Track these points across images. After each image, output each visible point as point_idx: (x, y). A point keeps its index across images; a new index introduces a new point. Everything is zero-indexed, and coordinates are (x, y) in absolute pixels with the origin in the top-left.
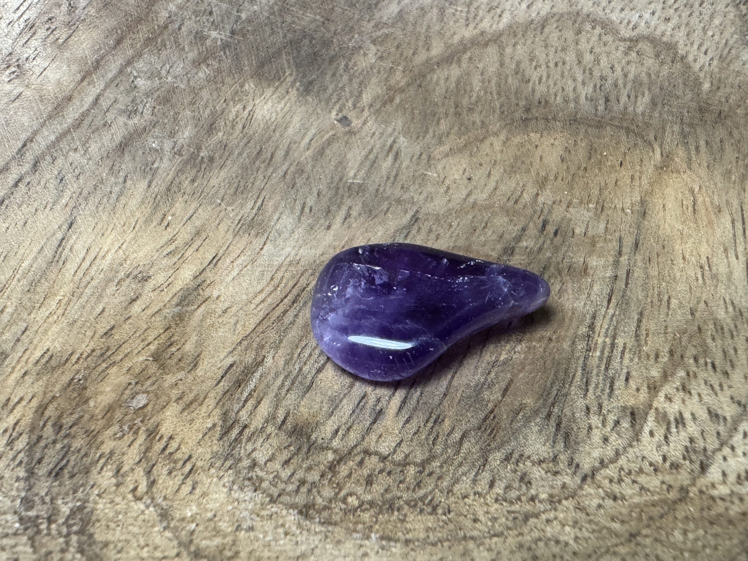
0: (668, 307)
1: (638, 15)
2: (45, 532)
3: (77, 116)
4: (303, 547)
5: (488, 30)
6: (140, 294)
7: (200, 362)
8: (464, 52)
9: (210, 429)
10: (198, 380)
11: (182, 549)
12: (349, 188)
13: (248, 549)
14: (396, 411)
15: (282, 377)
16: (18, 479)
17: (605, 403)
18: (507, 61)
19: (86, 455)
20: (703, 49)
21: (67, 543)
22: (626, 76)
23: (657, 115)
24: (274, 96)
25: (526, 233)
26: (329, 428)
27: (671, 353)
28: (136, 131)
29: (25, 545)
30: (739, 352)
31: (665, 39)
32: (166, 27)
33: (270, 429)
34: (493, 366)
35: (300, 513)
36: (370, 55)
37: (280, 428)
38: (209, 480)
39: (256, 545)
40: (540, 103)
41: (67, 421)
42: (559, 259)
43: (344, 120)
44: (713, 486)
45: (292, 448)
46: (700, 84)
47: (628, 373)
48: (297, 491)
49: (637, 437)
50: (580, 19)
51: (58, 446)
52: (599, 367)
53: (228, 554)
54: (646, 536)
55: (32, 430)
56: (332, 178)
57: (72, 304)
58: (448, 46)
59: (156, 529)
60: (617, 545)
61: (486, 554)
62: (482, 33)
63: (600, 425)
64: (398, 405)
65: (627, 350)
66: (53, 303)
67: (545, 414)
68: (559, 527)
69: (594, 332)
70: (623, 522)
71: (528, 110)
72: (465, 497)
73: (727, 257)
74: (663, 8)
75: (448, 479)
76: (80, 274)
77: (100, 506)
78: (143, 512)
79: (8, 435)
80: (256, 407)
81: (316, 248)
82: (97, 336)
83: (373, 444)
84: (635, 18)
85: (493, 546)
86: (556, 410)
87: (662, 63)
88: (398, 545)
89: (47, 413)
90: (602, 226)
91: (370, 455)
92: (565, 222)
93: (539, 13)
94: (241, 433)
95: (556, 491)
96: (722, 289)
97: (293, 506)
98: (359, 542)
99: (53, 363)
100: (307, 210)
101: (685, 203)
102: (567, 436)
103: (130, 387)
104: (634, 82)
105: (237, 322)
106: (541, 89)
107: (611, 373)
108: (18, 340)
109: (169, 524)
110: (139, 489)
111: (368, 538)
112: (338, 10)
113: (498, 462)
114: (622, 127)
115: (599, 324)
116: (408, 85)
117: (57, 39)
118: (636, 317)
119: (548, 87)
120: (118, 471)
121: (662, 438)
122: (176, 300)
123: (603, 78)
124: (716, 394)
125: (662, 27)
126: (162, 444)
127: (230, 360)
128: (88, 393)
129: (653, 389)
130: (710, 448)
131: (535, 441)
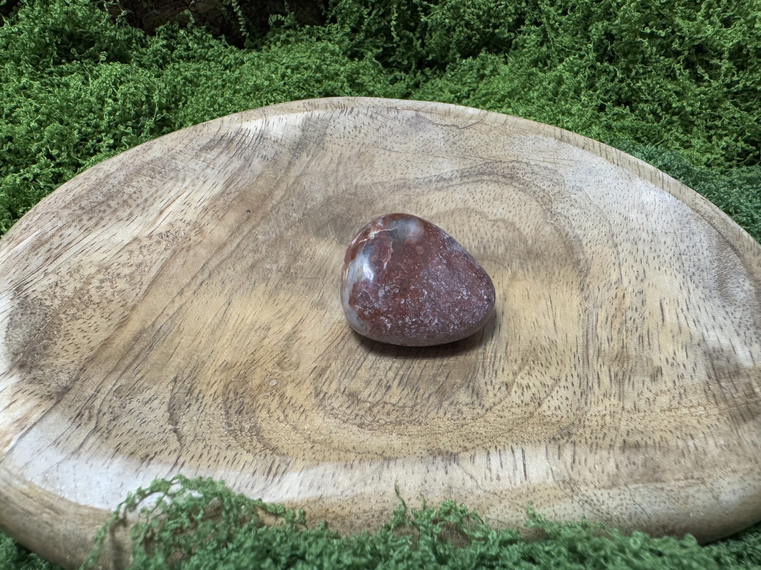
0: (519, 340)
2: (240, 435)
3: (229, 252)
4: (363, 438)
6: (267, 336)
7: (300, 366)
9: (309, 394)
10: (300, 374)
11: (307, 440)
13: (337, 440)
14: (397, 386)
15: (340, 372)
16: (221, 415)
17: (494, 381)
19: (252, 405)
20: (527, 225)
21: (252, 439)
22: (492, 237)
23: (508, 255)
24: (325, 245)
26: (366, 394)
27: (522, 359)
28: (258, 260)
29: (232, 439)
30: (553, 358)
31: (509, 220)
32: (271, 211)
33: (338, 394)
34: (440, 367)
35: (358, 426)
37: (342, 394)
38: (313, 415)
39: (341, 438)
41: (240, 391)
44: (544, 411)
45: (350, 401)
46: (527, 241)
47: (503, 368)
48: (355, 418)
49: (509, 393)
50: (469, 211)
51: (238, 401)
52: (489, 366)
53: (329, 441)
54: (517, 430)
55: (224, 394)
57: (234, 340)
59: (292, 433)
60: (504, 433)
63: (492, 389)
64: (398, 383)
65: (502, 359)
66: (224, 340)
67: (466, 386)
68: (477, 428)
70: (505, 425)
72: (434, 419)
73: (545, 318)
74: (508, 207)
75: (425, 412)
76: (236, 326)
77: (263, 425)
78: (284, 427)
79: (212, 397)
80: (330, 385)
82: (248, 354)
83: (387, 399)
84: (495, 211)
85: (449, 436)
86: (471, 384)
87: (509, 231)
88: (406, 437)
89: (230, 387)
91: (387, 404)
93: (450, 208)
94: (324, 396)
95: (475, 415)
96: (543, 332)
97: (355, 424)
98: (388, 436)
99: (228, 366)
101: (523, 294)
102: (478, 394)
103: (268, 377)
104: (497, 240)
105: (316, 348)
107: (495, 368)
108: (210, 356)
109: (298, 432)
110: (280, 418)
111: (392, 435)
112: (354, 205)
113: (447, 406)
117: (219, 216)
118: (505, 345)
120: (269, 411)
121: (520, 394)
122: (284, 339)
123: (482, 238)
124: (543, 376)
125: (508, 215)
126: (288, 401)
127: (314, 365)
128: (248, 379)
129: (515, 374)
130: (542, 397)
131: (463, 397)
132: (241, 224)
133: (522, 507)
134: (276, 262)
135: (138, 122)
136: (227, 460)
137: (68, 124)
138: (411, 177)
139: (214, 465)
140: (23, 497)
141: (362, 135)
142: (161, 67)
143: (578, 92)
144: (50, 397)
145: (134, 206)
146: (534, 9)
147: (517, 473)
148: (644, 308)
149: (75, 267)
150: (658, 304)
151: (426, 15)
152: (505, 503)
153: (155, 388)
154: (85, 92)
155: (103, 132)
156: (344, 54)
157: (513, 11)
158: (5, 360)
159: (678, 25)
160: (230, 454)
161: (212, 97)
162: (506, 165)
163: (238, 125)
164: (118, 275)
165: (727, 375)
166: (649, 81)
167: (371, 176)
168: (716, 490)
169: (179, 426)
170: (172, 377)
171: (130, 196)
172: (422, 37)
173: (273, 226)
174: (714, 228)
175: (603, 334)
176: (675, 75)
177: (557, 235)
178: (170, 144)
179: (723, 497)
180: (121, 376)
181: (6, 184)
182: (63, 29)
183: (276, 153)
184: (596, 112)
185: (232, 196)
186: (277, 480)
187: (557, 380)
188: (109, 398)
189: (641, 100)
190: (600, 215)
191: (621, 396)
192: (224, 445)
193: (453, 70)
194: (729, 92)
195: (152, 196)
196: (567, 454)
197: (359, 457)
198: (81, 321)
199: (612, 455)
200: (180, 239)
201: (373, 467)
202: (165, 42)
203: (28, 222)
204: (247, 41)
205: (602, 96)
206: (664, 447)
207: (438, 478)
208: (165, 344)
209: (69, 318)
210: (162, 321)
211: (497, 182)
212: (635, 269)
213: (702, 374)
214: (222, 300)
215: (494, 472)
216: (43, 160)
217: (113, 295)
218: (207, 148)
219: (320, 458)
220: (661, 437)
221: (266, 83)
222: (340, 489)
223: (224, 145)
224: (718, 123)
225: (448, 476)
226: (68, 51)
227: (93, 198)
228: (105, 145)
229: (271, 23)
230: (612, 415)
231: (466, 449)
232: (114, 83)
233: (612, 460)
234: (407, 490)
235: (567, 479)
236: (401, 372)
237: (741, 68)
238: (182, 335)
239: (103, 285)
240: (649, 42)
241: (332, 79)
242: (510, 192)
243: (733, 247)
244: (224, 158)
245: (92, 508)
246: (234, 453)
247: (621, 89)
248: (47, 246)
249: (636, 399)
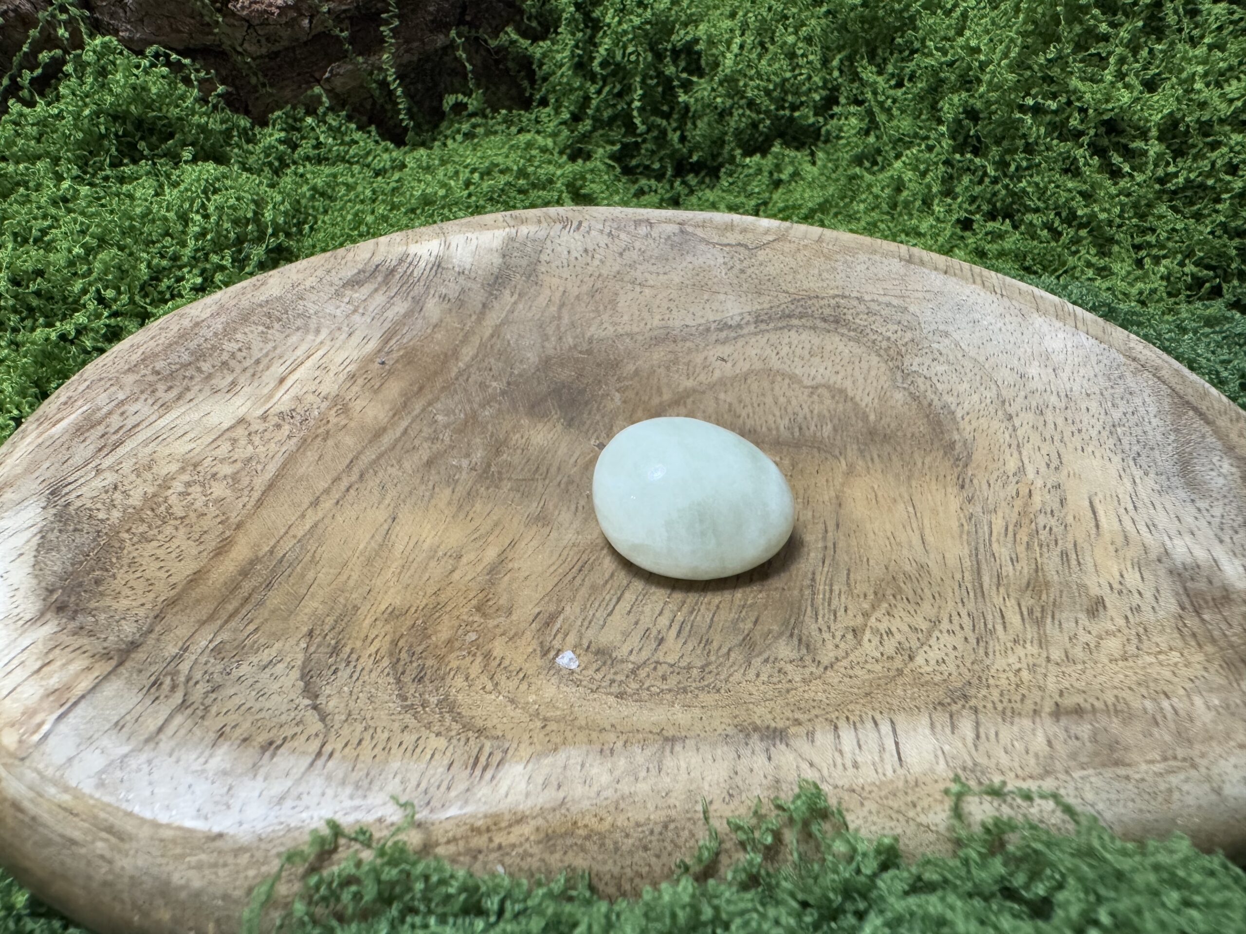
0: (868, 565)
1: (815, 370)
2: (422, 712)
3: (391, 441)
4: (626, 712)
5: (704, 381)
6: (457, 567)
7: (514, 611)
9: (532, 652)
10: (515, 622)
11: (533, 717)
13: (584, 716)
14: (674, 637)
15: (580, 620)
16: (390, 684)
17: (832, 625)
19: (438, 669)
20: (866, 392)
21: (442, 717)
22: (811, 412)
23: (839, 438)
24: (544, 429)
27: (876, 593)
28: (438, 453)
29: (409, 718)
30: (925, 590)
31: (837, 386)
32: (456, 379)
35: (617, 697)
36: (616, 399)
37: (587, 650)
38: (540, 682)
39: (589, 713)
41: (417, 649)
44: (920, 667)
45: (599, 662)
46: (868, 416)
47: (846, 607)
48: (610, 685)
49: (860, 643)
50: (772, 373)
51: (415, 664)
52: (823, 604)
54: (878, 693)
55: (391, 655)
57: (403, 574)
59: (509, 708)
60: (857, 699)
62: (699, 384)
63: (831, 638)
65: (842, 593)
66: (388, 574)
67: (788, 634)
68: (813, 694)
69: (815, 584)
70: (859, 688)
72: (739, 683)
73: (906, 532)
74: (833, 365)
75: (724, 674)
76: (406, 554)
77: (460, 697)
78: (494, 700)
79: (373, 657)
80: (565, 638)
82: (428, 595)
83: (661, 658)
84: (813, 373)
86: (796, 632)
87: (838, 402)
88: (697, 708)
89: (400, 644)
90: (810, 514)
91: (661, 664)
93: (741, 370)
95: (806, 676)
96: (905, 552)
97: (610, 694)
98: (667, 709)
99: (397, 612)
101: (868, 496)
102: (808, 647)
103: (462, 628)
104: (819, 416)
105: (537, 585)
107: (833, 607)
108: (365, 598)
109: (517, 706)
110: (487, 688)
111: (673, 707)
112: (588, 369)
113: (759, 664)
114: (814, 447)
115: (818, 578)
117: (374, 386)
118: (845, 572)
120: (467, 678)
121: (878, 643)
122: (486, 570)
123: (795, 414)
124: (913, 616)
125: (834, 378)
126: (497, 662)
127: (537, 610)
128: (429, 632)
129: (866, 615)
130: (914, 648)
131: (784, 650)
132: (408, 399)
133: (899, 812)
134: (468, 455)
135: (240, 251)
136: (404, 746)
137: (131, 254)
138: (678, 324)
139: (381, 756)
140: (62, 814)
141: (596, 262)
142: (276, 172)
143: (927, 203)
144: (107, 656)
145: (238, 370)
146: (853, 81)
147: (887, 756)
148: (1064, 511)
149: (145, 461)
150: (1087, 503)
151: (686, 93)
152: (870, 805)
153: (278, 645)
154: (160, 204)
155: (185, 266)
156: (561, 153)
157: (820, 84)
158: (32, 598)
159: (1075, 91)
160: (409, 739)
161: (356, 215)
162: (826, 302)
163: (401, 249)
164: (214, 475)
165: (1211, 604)
166: (1037, 179)
167: (615, 324)
168: (1216, 777)
169: (321, 700)
170: (305, 630)
171: (233, 355)
172: (681, 127)
173: (461, 402)
174: (1164, 382)
175: (1003, 552)
176: (1078, 168)
177: (914, 405)
178: (295, 277)
179: (1229, 790)
180: (221, 627)
181: (33, 343)
182: (128, 112)
183: (463, 291)
184: (958, 231)
185: (395, 355)
186: (488, 775)
187: (935, 623)
188: (203, 659)
189: (1028, 209)
190: (979, 373)
191: (1043, 642)
192: (396, 726)
193: (731, 175)
194: (1163, 191)
195: (267, 355)
196: (966, 727)
197: (624, 737)
198: (155, 544)
199: (1038, 725)
200: (312, 422)
201: (648, 752)
202: (283, 134)
203: (70, 394)
204: (410, 134)
205: (966, 206)
206: (1122, 711)
207: (755, 767)
208: (292, 580)
209: (135, 539)
210: (287, 544)
211: (814, 328)
212: (1044, 452)
213: (1169, 605)
214: (381, 515)
215: (848, 756)
216: (92, 306)
217: (206, 505)
218: (354, 282)
219: (559, 740)
220: (1116, 697)
221: (442, 192)
222: (595, 788)
223: (380, 279)
224: (1151, 238)
225: (773, 763)
226: (133, 146)
227: (173, 358)
228: (188, 286)
229: (446, 107)
230: (1032, 668)
231: (798, 722)
232: (205, 192)
233: (1040, 733)
234: (707, 787)
235: (970, 764)
236: (678, 618)
237: (1179, 153)
238: (319, 567)
239: (190, 490)
240: (1032, 118)
241: (544, 189)
242: (834, 342)
243: (1195, 409)
244: (380, 299)
245: (180, 828)
246: (414, 737)
247: (995, 194)
248: (100, 429)
249: (1068, 646)
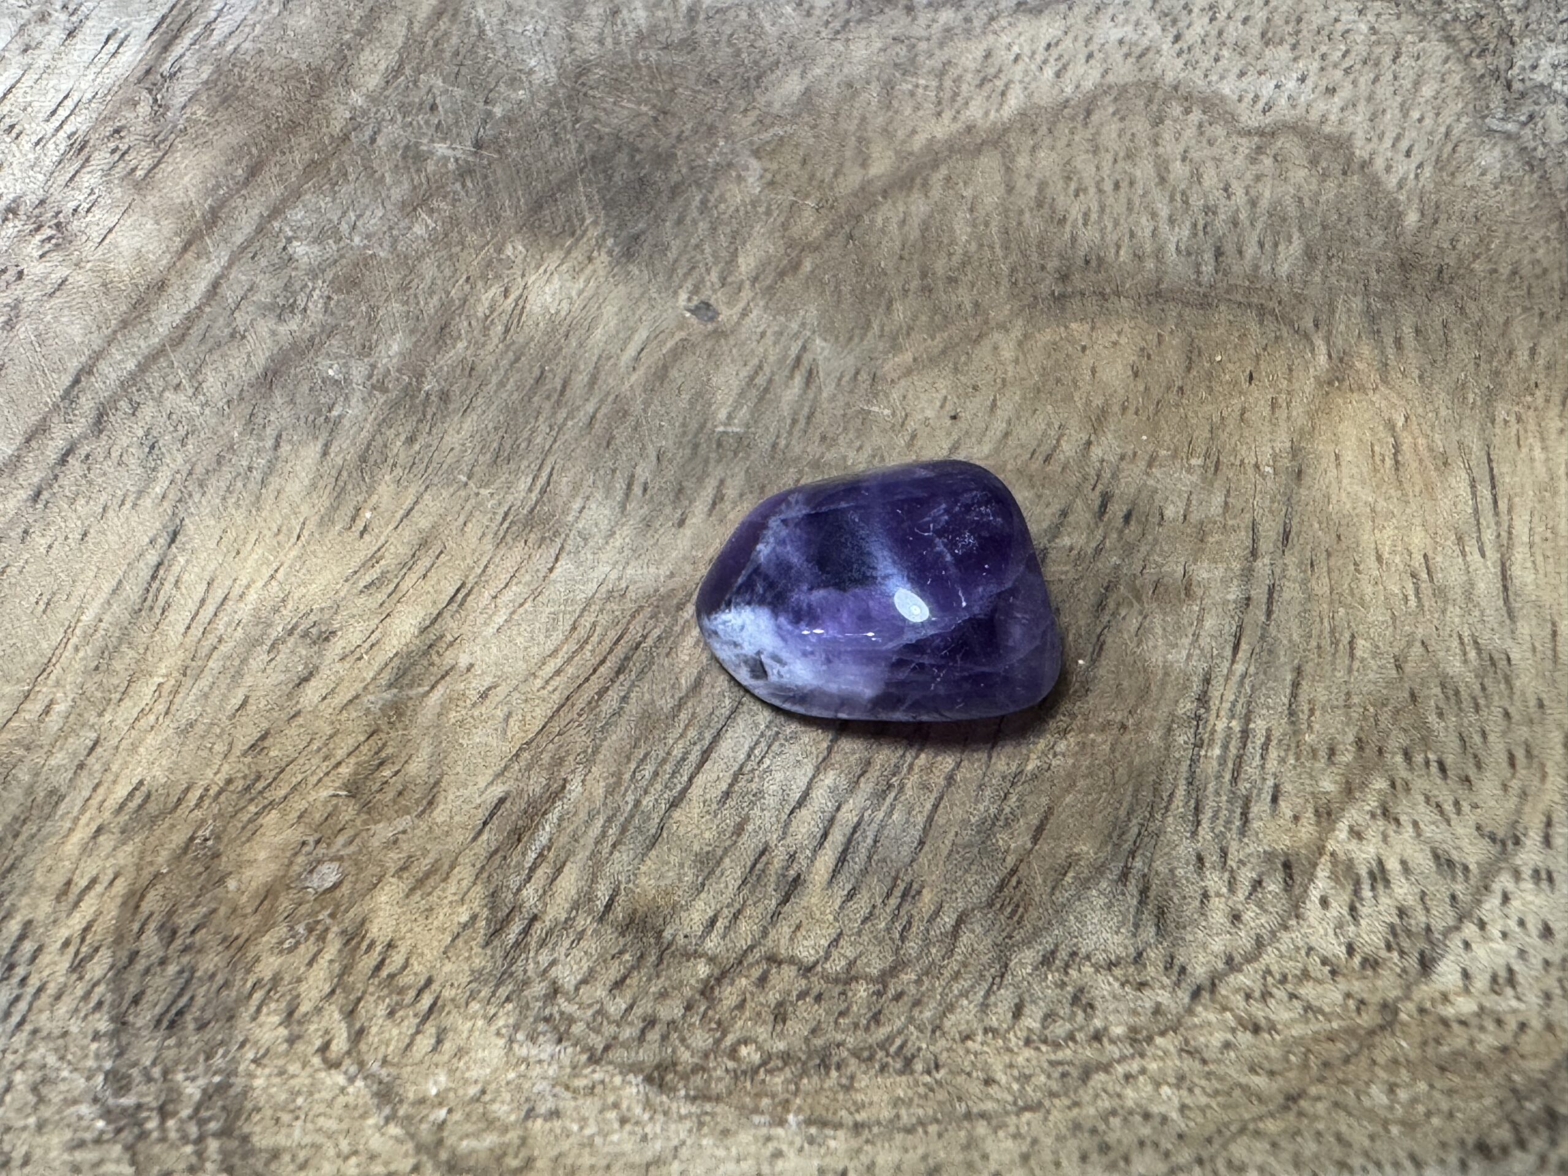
0: (1352, 656)
1: (1272, 84)
2: (155, 1135)
3: (177, 319)
4: (658, 1145)
5: (980, 122)
6: (317, 668)
7: (441, 798)
8: (935, 165)
9: (465, 926)
10: (437, 831)
11: (425, 1158)
12: (719, 445)
13: (554, 1153)
14: (827, 877)
15: (599, 822)
16: (96, 1036)
17: (1234, 846)
18: (1020, 183)
19: (226, 984)
20: (1404, 145)
21: (200, 1154)
22: (1253, 203)
23: (1318, 279)
24: (564, 267)
25: (1071, 518)
26: (696, 916)
27: (1360, 744)
28: (294, 345)
29: (118, 1161)
30: (1492, 738)
31: (1327, 129)
32: (346, 138)
33: (583, 921)
34: (1013, 784)
35: (649, 1080)
36: (751, 180)
37: (601, 920)
38: (469, 1024)
39: (565, 1145)
40: (1087, 262)
41: (186, 920)
42: (1137, 567)
43: (704, 310)
44: (1445, 998)
45: (627, 957)
46: (1400, 215)
47: (1276, 787)
48: (642, 1037)
49: (1296, 910)
50: (1159, 94)
51: (172, 969)
52: (1219, 777)
53: (514, 1163)
54: (1319, 1098)
55: (119, 940)
56: (684, 425)
57: (183, 691)
58: (902, 156)
59: (371, 1121)
60: (1261, 1118)
61: (1009, 1144)
62: (969, 129)
63: (1224, 890)
64: (831, 866)
65: (1274, 743)
66: (146, 690)
67: (1117, 872)
68: (1149, 1088)
69: (1208, 710)
70: (1272, 1074)
71: (1064, 277)
72: (968, 1037)
73: (1463, 553)
74: (1322, 69)
75: (933, 1004)
76: (196, 632)
77: (259, 1082)
78: (343, 1090)
79: (72, 950)
80: (553, 880)
81: (658, 563)
82: (237, 751)
83: (784, 942)
84: (1267, 90)
85: (1024, 1129)
86: (1138, 864)
87: (1325, 176)
88: (841, 1134)
89: (146, 908)
90: (1218, 499)
91: (780, 963)
92: (1145, 494)
93: (1077, 87)
94: (526, 931)
95: (1142, 1020)
96: (1454, 617)
97: (634, 1068)
98: (764, 1131)
99: (152, 808)
100: (637, 490)
101: (1377, 448)
102: (1161, 913)
103: (307, 849)
104: (1271, 216)
105: (509, 715)
106: (1089, 236)
107: (1243, 787)
108: (81, 766)
109: (394, 1111)
110: (334, 1047)
111: (782, 1122)
112: (683, 93)
113: (1029, 970)
114: (1250, 305)
115: (1217, 694)
116: (828, 235)
117: (133, 170)
118: (1289, 677)
119: (1102, 230)
120: (290, 1014)
121: (1345, 911)
122: (386, 677)
123: (1210, 210)
124: (1448, 822)
125: (1320, 107)
126: (375, 957)
127: (498, 790)
128: (224, 863)
129: (1326, 815)
130: (1438, 929)
131: (1100, 926)
173: (354, 202)
177: (1529, 188)
185: (189, 82)
187: (1507, 843)
214: (144, 524)
236: (848, 816)
